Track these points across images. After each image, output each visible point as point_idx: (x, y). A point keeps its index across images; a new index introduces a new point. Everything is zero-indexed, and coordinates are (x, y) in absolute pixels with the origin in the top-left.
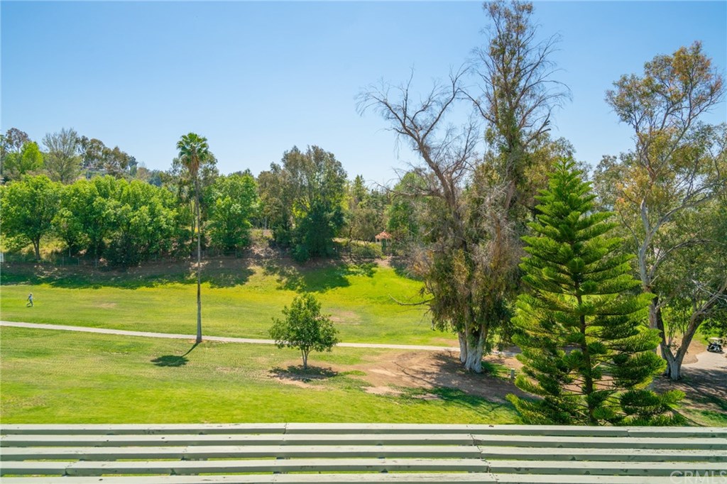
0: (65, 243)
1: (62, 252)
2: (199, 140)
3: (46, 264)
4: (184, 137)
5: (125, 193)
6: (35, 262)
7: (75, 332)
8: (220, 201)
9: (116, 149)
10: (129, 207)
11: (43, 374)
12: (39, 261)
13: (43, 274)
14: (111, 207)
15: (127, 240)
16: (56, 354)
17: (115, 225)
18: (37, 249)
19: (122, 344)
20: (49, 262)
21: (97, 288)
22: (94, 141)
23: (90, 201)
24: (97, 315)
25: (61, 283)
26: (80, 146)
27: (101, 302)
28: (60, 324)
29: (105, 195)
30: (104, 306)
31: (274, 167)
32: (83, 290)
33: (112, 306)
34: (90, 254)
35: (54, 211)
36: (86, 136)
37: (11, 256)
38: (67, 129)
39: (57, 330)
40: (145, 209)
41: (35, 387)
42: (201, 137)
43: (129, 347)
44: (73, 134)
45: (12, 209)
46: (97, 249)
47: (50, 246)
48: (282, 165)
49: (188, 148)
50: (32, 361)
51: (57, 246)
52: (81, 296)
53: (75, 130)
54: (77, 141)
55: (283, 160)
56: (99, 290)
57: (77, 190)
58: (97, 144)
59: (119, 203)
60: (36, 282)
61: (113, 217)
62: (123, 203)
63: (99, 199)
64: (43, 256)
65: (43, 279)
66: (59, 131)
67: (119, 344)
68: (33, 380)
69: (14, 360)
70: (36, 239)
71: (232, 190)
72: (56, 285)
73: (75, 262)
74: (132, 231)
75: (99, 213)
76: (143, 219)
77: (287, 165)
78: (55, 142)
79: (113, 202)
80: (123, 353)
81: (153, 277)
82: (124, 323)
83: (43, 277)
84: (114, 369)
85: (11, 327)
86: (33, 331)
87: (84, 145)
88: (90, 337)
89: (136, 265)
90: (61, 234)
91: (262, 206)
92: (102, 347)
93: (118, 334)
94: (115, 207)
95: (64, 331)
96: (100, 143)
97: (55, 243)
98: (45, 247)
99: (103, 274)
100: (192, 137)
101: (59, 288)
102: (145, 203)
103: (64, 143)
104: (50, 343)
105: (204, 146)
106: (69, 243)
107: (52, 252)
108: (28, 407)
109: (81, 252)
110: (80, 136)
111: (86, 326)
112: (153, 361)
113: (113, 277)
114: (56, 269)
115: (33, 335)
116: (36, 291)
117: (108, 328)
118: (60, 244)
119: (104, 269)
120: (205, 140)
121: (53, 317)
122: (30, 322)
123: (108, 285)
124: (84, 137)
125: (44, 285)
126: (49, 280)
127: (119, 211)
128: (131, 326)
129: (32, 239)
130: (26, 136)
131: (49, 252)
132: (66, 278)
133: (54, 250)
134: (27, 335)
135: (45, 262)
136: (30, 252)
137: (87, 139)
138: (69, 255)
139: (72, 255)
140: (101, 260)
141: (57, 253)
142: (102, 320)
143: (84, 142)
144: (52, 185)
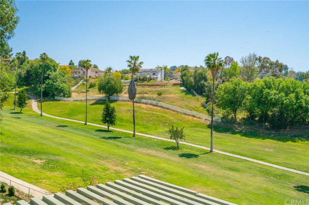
0: (248, 113)
1: (246, 118)
3: (239, 124)
5: (281, 86)
6: (234, 123)
7: (252, 162)
9: (277, 61)
10: (283, 94)
11: (236, 181)
12: (236, 122)
13: (237, 129)
14: (273, 94)
15: (281, 112)
16: (242, 172)
17: (274, 105)
18: (235, 116)
19: (276, 173)
20: (240, 123)
21: (264, 139)
22: (265, 58)
23: (261, 92)
24: (263, 154)
25: (245, 135)
26: (258, 62)
27: (265, 147)
28: (244, 156)
29: (269, 88)
30: (267, 150)
32: (257, 139)
33: (271, 150)
34: (260, 121)
35: (244, 97)
36: (261, 56)
37: (224, 119)
38: (252, 53)
39: (243, 159)
40: (292, 95)
41: (232, 187)
43: (280, 176)
44: (255, 56)
45: (225, 96)
46: (264, 117)
47: (241, 115)
50: (232, 173)
51: (244, 115)
52: (255, 142)
53: (255, 54)
54: (256, 59)
56: (264, 141)
57: (255, 86)
58: (266, 60)
59: (277, 92)
60: (234, 133)
61: (274, 100)
62: (280, 92)
63: (267, 90)
64: (238, 120)
65: (237, 132)
66: (248, 55)
67: (275, 173)
68: (231, 183)
69: (223, 171)
70: (235, 111)
72: (243, 136)
73: (252, 124)
74: (284, 108)
75: (266, 97)
76: (291, 102)
78: (246, 61)
79: (274, 91)
80: (277, 178)
81: (295, 136)
82: (278, 161)
83: (237, 131)
84: (272, 187)
85: (222, 154)
86: (232, 158)
87: (260, 61)
88: (259, 166)
89: (286, 128)
90: (246, 109)
92: (265, 173)
93: (274, 166)
94: (275, 94)
95: (246, 161)
96: (268, 59)
97: (243, 113)
98: (239, 116)
99: (267, 132)
101: (244, 137)
102: (293, 92)
103: (250, 61)
104: (239, 165)
106: (250, 114)
107: (242, 118)
108: (229, 196)
109: (256, 119)
110: (258, 56)
111: (257, 159)
112: (294, 187)
113: (273, 134)
114: (244, 127)
115: (232, 160)
116: (234, 137)
117: (269, 162)
118: (246, 114)
119: (267, 129)
121: (241, 152)
122: (231, 153)
123: (269, 138)
124: (260, 56)
125: (238, 135)
126: (240, 133)
127: (277, 97)
128: (281, 163)
129: (233, 111)
130: (233, 59)
131: (241, 118)
132: (248, 132)
133: (243, 117)
134: (229, 159)
135: (238, 123)
136: (232, 118)
137: (261, 57)
138: (250, 120)
139: (251, 120)
140: (266, 124)
141: (244, 118)
142: (265, 157)
143: (260, 59)
144: (244, 83)
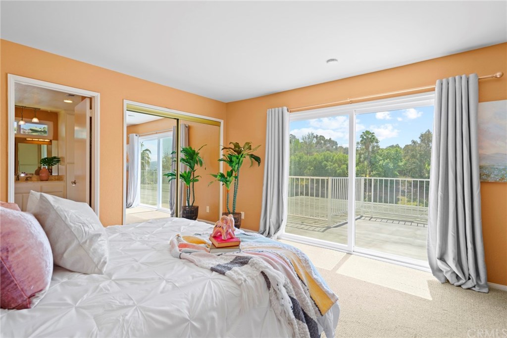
2: (371, 133)
4: (363, 133)
5: (335, 159)
8: (381, 162)
9: (330, 139)
10: (336, 165)
14: (329, 165)
22: (321, 136)
26: (315, 139)
29: (327, 161)
31: (414, 142)
36: (318, 135)
38: (310, 132)
42: (372, 132)
44: (313, 134)
48: (419, 141)
49: (365, 137)
54: (314, 137)
55: (420, 138)
57: (315, 158)
58: (322, 137)
59: (332, 164)
62: (334, 164)
63: (325, 162)
66: (307, 134)
71: (387, 157)
77: (422, 141)
78: (305, 138)
79: (330, 163)
87: (317, 139)
91: (405, 164)
94: (331, 166)
100: (368, 132)
103: (309, 138)
105: (373, 136)
110: (315, 135)
120: (373, 133)
143: (317, 137)
144: (306, 156)
